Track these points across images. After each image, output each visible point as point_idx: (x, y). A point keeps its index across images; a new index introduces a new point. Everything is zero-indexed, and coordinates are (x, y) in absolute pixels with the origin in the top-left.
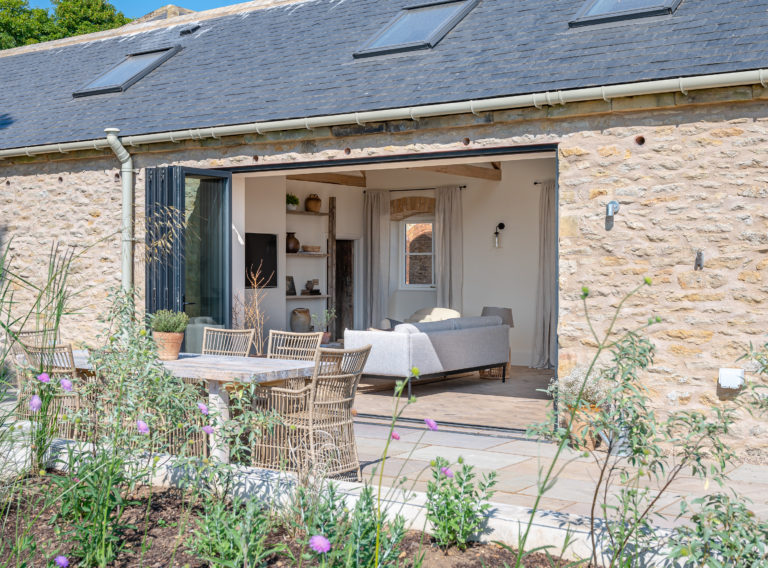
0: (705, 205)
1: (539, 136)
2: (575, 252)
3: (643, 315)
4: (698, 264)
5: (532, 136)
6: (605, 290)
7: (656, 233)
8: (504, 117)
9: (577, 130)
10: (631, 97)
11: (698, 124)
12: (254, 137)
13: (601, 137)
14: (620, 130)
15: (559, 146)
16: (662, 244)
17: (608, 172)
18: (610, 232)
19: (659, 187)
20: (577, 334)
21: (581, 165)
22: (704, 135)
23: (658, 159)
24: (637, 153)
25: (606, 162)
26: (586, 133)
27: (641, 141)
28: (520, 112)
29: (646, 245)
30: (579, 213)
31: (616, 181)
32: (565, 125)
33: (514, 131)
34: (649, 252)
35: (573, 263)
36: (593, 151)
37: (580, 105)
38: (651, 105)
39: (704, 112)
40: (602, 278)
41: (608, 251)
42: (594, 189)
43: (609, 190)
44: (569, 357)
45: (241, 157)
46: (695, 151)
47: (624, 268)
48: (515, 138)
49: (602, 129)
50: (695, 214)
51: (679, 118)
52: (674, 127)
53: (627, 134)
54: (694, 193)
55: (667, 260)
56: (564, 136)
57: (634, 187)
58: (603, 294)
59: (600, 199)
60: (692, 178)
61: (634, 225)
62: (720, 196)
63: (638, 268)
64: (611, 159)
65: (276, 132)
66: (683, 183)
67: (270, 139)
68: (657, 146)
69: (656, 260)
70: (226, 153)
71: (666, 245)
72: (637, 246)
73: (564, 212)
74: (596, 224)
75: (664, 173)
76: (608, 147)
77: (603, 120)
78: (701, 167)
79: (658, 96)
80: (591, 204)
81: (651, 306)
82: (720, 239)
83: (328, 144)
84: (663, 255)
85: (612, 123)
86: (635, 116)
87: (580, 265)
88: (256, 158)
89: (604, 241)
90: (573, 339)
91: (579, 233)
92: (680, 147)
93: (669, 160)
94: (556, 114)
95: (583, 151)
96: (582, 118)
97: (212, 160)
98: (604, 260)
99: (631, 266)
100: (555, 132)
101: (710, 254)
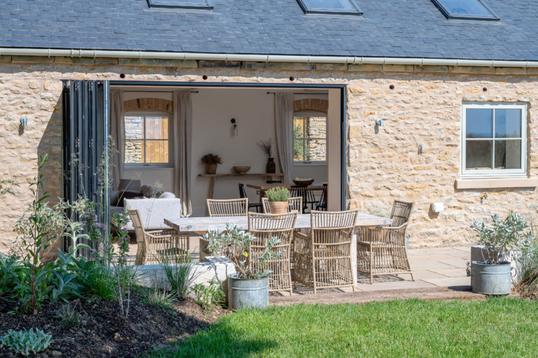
0: (423, 122)
1: (337, 79)
2: (358, 146)
3: (393, 178)
4: (420, 152)
5: (333, 79)
6: (375, 166)
7: (400, 135)
8: (323, 67)
9: (358, 78)
10: (393, 65)
11: (419, 81)
12: (129, 61)
13: (371, 83)
14: (382, 80)
15: (348, 87)
16: (402, 141)
17: (375, 103)
18: (377, 135)
19: (401, 112)
20: (359, 190)
21: (361, 98)
22: (422, 87)
23: (400, 98)
24: (390, 93)
25: (374, 97)
26: (364, 80)
27: (392, 87)
28: (332, 65)
29: (395, 141)
30: (360, 124)
31: (379, 108)
32: (353, 75)
33: (322, 75)
34: (397, 145)
35: (357, 151)
36: (368, 91)
37: (366, 66)
38: (402, 69)
39: (422, 75)
40: (372, 159)
41: (376, 145)
42: (368, 111)
43: (376, 112)
44: (355, 203)
45: (110, 74)
46: (418, 95)
47: (384, 154)
48: (323, 79)
49: (372, 79)
50: (418, 126)
51: (411, 77)
52: (407, 81)
53: (385, 83)
54: (419, 116)
55: (405, 150)
56: (351, 81)
57: (388, 111)
58: (373, 168)
59: (370, 116)
60: (417, 108)
61: (389, 131)
62: (429, 118)
63: (391, 154)
64: (378, 96)
65: (150, 60)
66: (412, 111)
67: (144, 64)
68: (400, 91)
69: (400, 150)
70: (94, 69)
71: (404, 142)
72: (390, 142)
73: (351, 123)
74: (369, 130)
75: (403, 104)
76: (375, 89)
77: (372, 74)
78: (421, 103)
79: (406, 66)
80: (366, 119)
81: (398, 174)
82: (429, 139)
83: (189, 71)
84: (404, 146)
85: (377, 76)
86: (389, 74)
87: (360, 152)
88: (122, 76)
89: (374, 140)
90: (356, 193)
91: (360, 135)
92: (411, 92)
93: (407, 98)
94: (352, 69)
95: (363, 90)
96: (362, 72)
97: (79, 74)
98: (373, 149)
99: (387, 153)
100: (346, 78)
101: (425, 147)
